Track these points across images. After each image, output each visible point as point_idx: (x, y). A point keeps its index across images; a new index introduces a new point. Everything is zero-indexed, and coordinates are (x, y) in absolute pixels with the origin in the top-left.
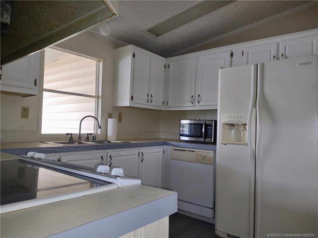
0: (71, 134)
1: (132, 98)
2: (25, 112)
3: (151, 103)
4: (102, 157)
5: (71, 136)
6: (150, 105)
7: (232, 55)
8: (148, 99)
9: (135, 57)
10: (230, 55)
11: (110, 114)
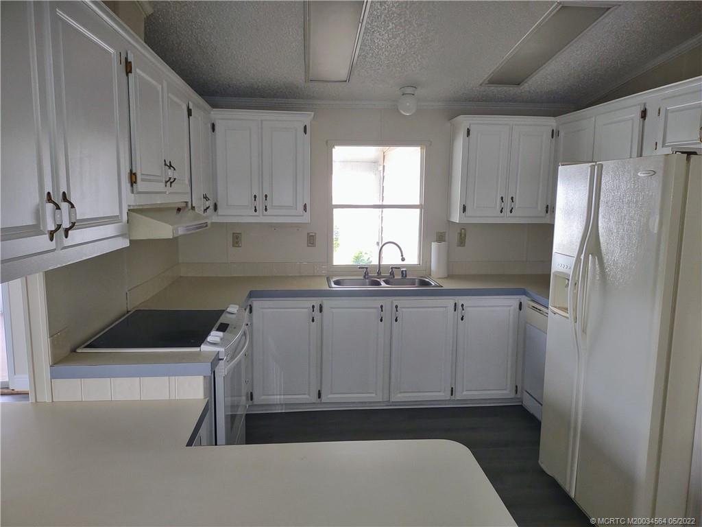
0: (367, 268)
1: (464, 209)
2: (311, 240)
3: (511, 212)
4: (382, 307)
5: (367, 271)
6: (509, 217)
7: (644, 114)
8: (502, 206)
9: (471, 136)
10: (639, 114)
11: (441, 233)
